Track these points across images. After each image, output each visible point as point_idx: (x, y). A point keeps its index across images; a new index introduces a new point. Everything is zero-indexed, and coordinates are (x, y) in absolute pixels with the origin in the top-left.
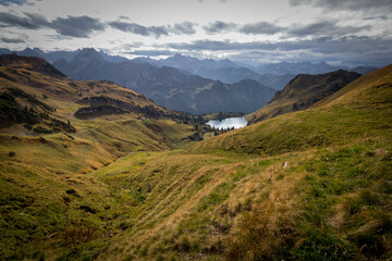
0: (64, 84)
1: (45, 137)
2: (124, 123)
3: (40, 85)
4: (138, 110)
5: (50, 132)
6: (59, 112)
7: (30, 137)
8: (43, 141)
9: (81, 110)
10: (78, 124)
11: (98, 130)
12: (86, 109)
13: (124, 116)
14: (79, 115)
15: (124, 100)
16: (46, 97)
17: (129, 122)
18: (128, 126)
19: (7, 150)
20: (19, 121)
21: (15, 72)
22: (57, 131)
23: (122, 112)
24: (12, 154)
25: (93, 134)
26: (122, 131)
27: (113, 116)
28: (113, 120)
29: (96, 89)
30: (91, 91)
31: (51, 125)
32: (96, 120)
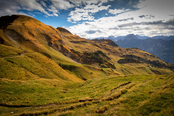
0: (117, 49)
1: (104, 69)
2: (139, 68)
3: (108, 50)
4: (149, 62)
5: (106, 67)
6: (112, 60)
7: (99, 68)
8: (102, 70)
9: (120, 60)
10: (118, 66)
11: (125, 69)
12: (122, 60)
13: (140, 64)
14: (119, 62)
15: (142, 57)
16: (109, 54)
17: (142, 68)
18: (140, 69)
19: (91, 71)
20: (97, 62)
21: (102, 45)
22: (109, 67)
23: (139, 62)
24: (91, 73)
25: (122, 71)
26: (137, 71)
27: (134, 64)
28: (134, 66)
29: (129, 51)
30: (127, 52)
31: (107, 65)
32: (126, 65)
